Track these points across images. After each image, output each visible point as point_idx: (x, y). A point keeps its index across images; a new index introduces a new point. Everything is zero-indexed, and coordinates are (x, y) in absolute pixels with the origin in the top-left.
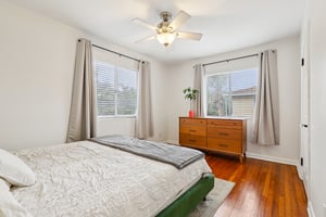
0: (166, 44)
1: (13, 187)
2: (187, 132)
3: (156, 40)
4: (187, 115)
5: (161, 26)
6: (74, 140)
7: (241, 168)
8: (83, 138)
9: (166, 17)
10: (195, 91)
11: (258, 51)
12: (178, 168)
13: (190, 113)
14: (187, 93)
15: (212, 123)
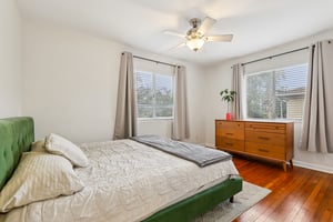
0: (196, 50)
1: (75, 167)
2: (224, 135)
3: (186, 47)
4: (225, 118)
5: (190, 33)
6: (119, 138)
7: (284, 176)
8: (126, 137)
9: (195, 23)
10: (233, 93)
11: (309, 44)
12: (200, 165)
13: (228, 115)
14: (224, 94)
15: (251, 126)
